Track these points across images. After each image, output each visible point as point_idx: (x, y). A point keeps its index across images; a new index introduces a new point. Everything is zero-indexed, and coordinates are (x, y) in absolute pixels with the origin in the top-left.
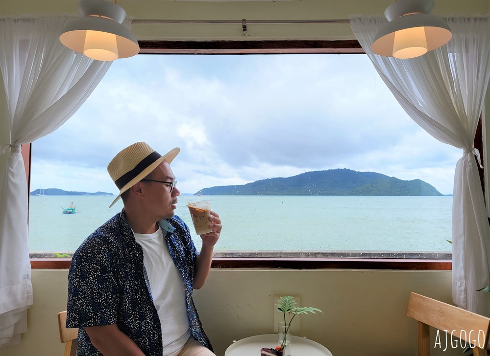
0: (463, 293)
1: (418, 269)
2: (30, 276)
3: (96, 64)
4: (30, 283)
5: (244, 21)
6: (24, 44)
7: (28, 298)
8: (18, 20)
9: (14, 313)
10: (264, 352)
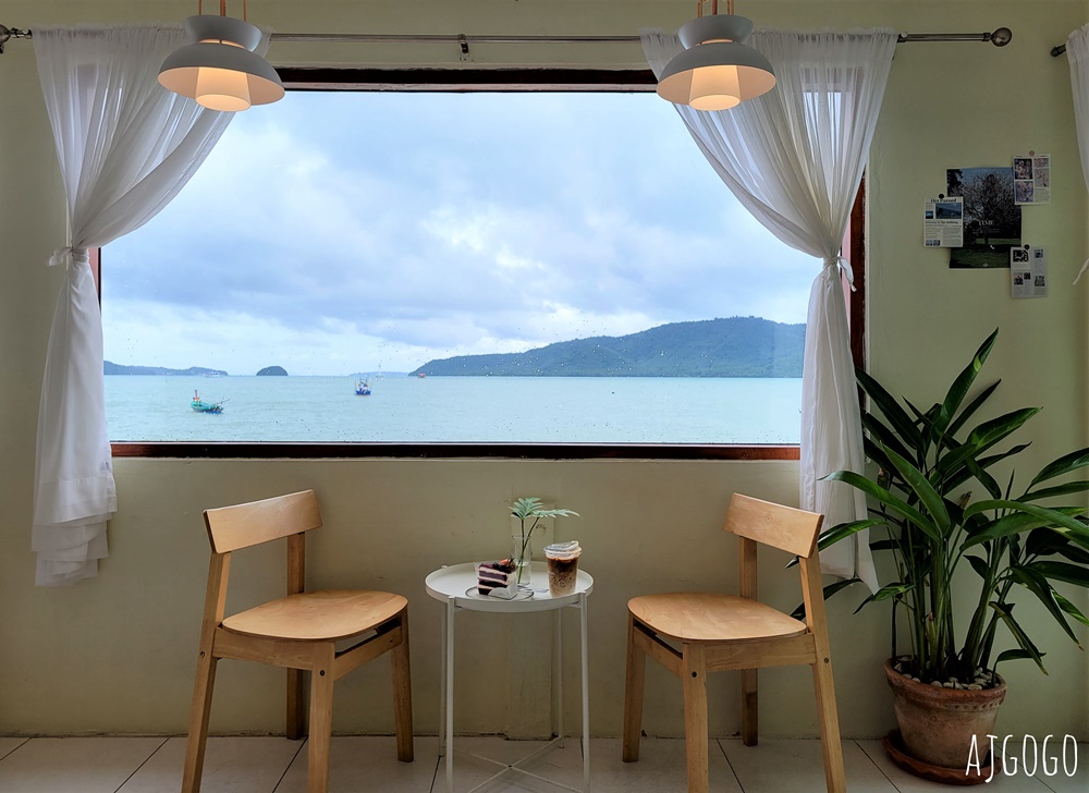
0: (811, 491)
1: (749, 458)
2: (111, 466)
3: (208, 114)
4: (110, 476)
5: (462, 37)
6: (86, 73)
7: (109, 499)
8: (75, 34)
9: (88, 522)
10: (483, 569)
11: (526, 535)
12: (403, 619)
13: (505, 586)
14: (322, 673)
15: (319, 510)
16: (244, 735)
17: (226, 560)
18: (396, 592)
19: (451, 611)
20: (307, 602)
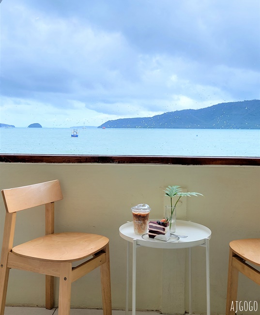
10: (151, 224)
11: (173, 206)
12: (107, 250)
13: (164, 234)
14: (65, 279)
15: (61, 190)
16: (24, 306)
17: (14, 216)
18: (103, 235)
19: (134, 247)
20: (56, 239)
